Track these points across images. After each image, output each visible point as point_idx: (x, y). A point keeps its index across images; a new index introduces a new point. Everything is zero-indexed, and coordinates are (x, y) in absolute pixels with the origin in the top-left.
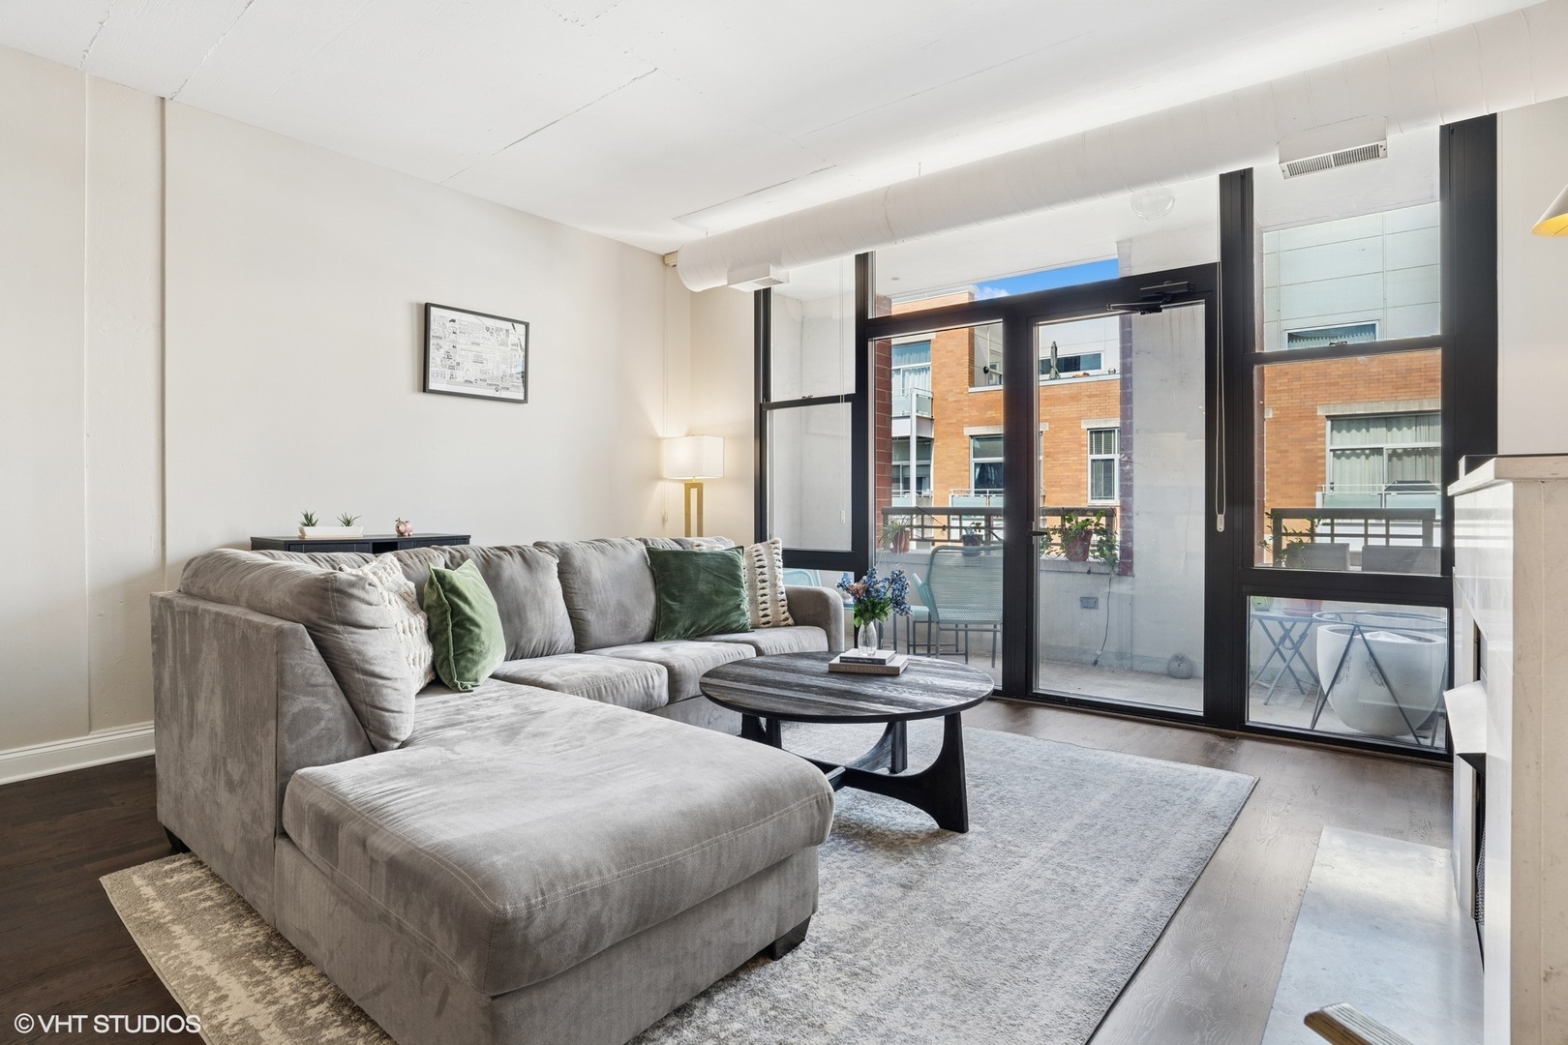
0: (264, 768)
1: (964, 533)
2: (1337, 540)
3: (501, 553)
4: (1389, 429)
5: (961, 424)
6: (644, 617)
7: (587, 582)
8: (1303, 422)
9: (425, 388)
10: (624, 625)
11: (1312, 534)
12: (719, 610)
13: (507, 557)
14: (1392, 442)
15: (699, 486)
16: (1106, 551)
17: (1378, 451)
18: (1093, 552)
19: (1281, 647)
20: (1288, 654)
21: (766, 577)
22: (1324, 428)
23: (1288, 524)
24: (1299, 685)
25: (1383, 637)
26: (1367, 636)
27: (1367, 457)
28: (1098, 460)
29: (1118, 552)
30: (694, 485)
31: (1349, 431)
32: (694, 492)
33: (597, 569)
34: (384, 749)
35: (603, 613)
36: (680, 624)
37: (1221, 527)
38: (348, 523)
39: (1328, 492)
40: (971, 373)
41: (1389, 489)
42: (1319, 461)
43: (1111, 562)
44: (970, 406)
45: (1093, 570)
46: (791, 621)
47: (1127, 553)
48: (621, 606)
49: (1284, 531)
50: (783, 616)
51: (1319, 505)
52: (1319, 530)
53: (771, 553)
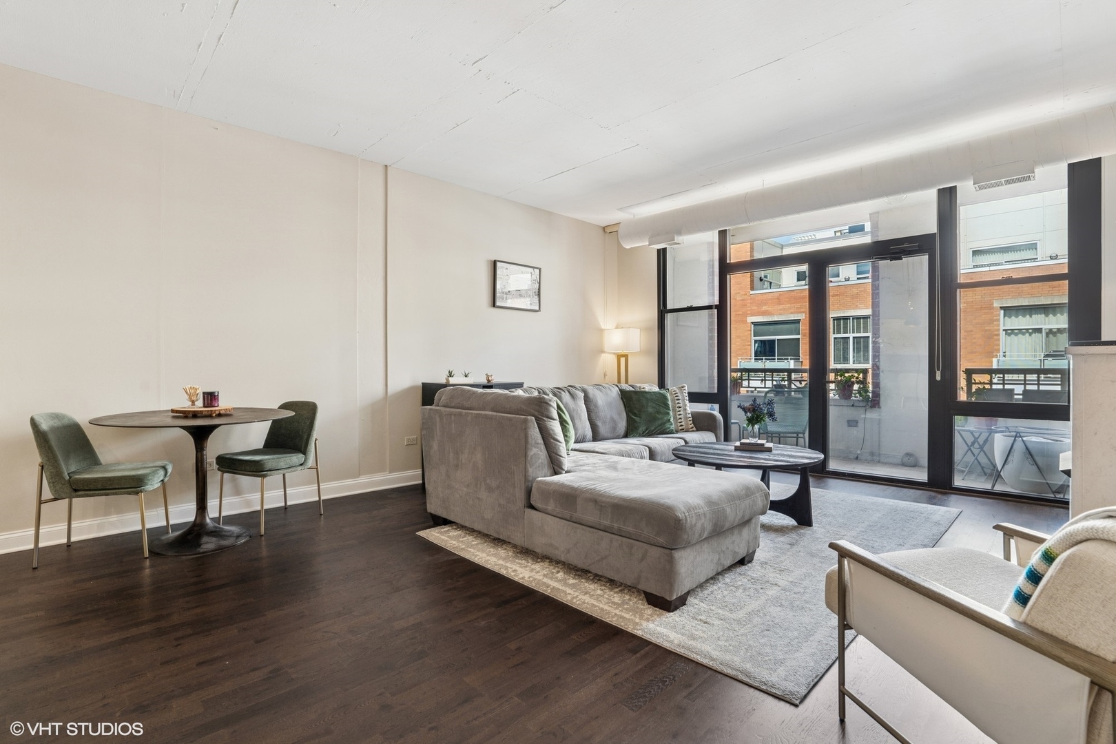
0: (516, 479)
1: (775, 383)
2: (1007, 387)
3: (559, 390)
4: (1047, 315)
5: (745, 315)
6: (622, 425)
7: (596, 406)
8: (983, 311)
9: (494, 305)
10: (614, 428)
11: (991, 383)
12: (660, 422)
13: (563, 392)
14: (1049, 324)
15: (626, 356)
16: (864, 394)
17: (1039, 330)
18: (855, 394)
19: (972, 448)
20: (976, 452)
21: (681, 405)
22: (999, 315)
23: (977, 378)
24: (983, 470)
25: (1034, 439)
26: (1024, 439)
27: (1030, 334)
28: (839, 338)
29: (871, 395)
30: (623, 356)
31: (1017, 317)
32: (623, 360)
33: (600, 398)
34: (561, 473)
35: (604, 422)
36: (641, 429)
37: (938, 378)
38: (466, 376)
39: (1002, 359)
40: (752, 281)
41: (1047, 356)
42: (995, 337)
43: (866, 399)
44: (751, 303)
45: (856, 404)
46: (694, 429)
47: (876, 395)
48: (612, 419)
49: (973, 381)
50: (691, 426)
51: (995, 366)
52: (995, 381)
53: (682, 393)
